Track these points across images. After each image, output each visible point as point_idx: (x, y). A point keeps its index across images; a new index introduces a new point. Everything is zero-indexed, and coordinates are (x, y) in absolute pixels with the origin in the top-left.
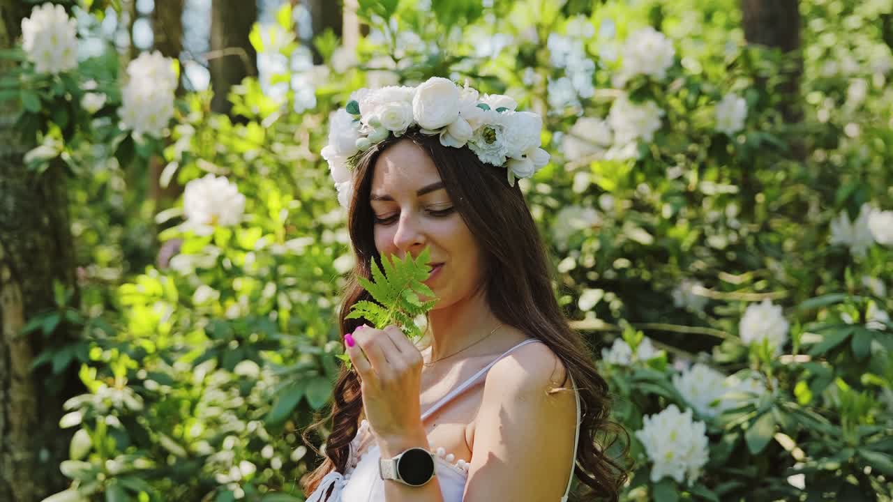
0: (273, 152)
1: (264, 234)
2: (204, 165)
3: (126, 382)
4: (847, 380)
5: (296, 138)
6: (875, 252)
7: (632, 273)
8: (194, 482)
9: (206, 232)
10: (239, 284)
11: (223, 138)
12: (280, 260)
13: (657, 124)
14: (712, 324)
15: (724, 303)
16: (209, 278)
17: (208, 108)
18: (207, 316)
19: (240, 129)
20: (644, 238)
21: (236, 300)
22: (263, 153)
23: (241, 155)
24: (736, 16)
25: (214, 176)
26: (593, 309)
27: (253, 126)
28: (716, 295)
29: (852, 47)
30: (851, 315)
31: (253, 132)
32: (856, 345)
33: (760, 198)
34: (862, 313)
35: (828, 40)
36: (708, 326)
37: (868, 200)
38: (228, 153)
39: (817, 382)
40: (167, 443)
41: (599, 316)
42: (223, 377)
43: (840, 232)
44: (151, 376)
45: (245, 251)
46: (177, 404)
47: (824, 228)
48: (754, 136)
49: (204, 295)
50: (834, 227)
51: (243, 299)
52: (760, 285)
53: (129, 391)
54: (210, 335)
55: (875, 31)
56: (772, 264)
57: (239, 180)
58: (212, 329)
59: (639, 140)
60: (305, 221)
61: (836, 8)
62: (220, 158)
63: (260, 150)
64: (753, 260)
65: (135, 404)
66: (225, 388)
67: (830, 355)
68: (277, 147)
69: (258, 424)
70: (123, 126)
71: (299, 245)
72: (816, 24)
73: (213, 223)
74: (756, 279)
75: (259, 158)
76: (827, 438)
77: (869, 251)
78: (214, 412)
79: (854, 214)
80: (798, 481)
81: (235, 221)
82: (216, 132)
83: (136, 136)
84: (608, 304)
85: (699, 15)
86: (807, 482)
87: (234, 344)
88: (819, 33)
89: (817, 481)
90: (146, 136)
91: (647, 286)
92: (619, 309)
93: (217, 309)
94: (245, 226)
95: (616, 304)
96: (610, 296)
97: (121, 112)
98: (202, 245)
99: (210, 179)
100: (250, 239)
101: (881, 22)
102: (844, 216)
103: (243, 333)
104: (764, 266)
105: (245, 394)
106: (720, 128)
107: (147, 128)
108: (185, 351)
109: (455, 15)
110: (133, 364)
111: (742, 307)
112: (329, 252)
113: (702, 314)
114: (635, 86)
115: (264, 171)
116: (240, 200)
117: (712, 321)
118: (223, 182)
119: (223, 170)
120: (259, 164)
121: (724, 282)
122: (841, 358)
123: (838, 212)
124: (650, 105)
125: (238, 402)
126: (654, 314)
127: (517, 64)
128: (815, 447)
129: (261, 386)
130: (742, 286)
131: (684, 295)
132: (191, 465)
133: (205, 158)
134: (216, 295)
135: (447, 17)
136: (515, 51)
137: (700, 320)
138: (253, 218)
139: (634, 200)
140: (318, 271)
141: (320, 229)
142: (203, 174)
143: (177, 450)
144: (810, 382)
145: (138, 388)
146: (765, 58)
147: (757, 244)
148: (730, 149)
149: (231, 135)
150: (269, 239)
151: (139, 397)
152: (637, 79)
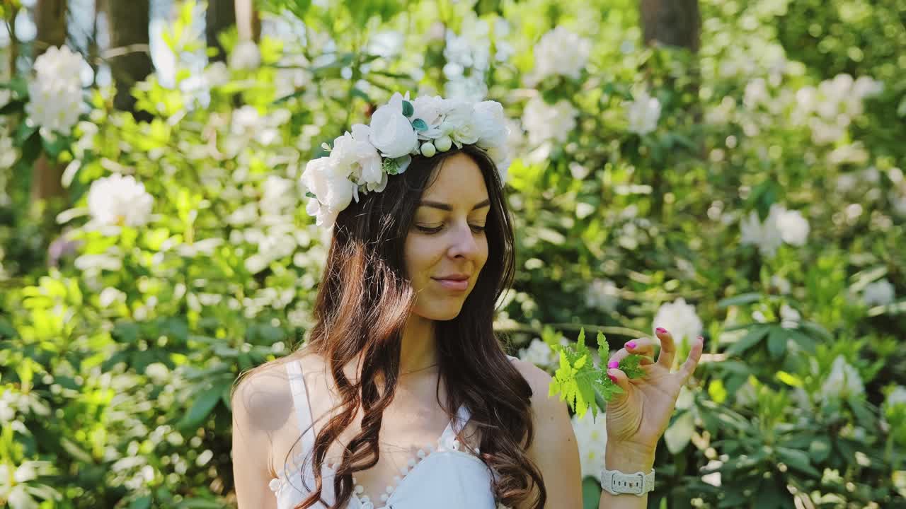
0: (180, 151)
1: (171, 234)
2: (108, 164)
3: (32, 387)
4: (763, 379)
5: (203, 137)
6: (784, 252)
7: (545, 274)
8: (101, 490)
9: (113, 232)
10: (144, 285)
11: (127, 136)
12: (189, 261)
13: (571, 124)
14: (626, 325)
15: (636, 303)
16: (114, 280)
17: (111, 105)
18: (113, 319)
19: (144, 126)
20: (556, 239)
21: (143, 302)
22: (168, 151)
23: (146, 153)
24: (633, 15)
25: (120, 175)
26: (505, 310)
27: (157, 124)
28: (628, 295)
29: (746, 48)
30: (764, 314)
31: (157, 130)
32: (773, 345)
33: (669, 198)
34: (777, 312)
35: (723, 39)
36: (621, 326)
37: (777, 201)
38: (133, 152)
39: (731, 381)
40: (71, 448)
41: (511, 317)
42: (130, 381)
43: (751, 231)
44: (57, 380)
45: (152, 252)
46: (82, 408)
47: (734, 228)
48: (665, 138)
49: (109, 297)
50: (744, 228)
51: (152, 301)
52: (671, 285)
53: (35, 395)
54: (116, 338)
55: (770, 32)
56: (682, 264)
57: (144, 179)
58: (118, 332)
59: (554, 141)
60: (211, 221)
61: (731, 8)
62: (123, 156)
63: (166, 148)
64: (663, 259)
65: (41, 409)
66: (131, 392)
67: (746, 354)
68: (184, 146)
69: (167, 428)
70: (30, 123)
71: (207, 246)
72: (710, 24)
73: (119, 224)
74: (667, 279)
75: (163, 156)
76: (742, 436)
77: (777, 250)
78: (119, 416)
79: (764, 214)
80: (714, 480)
81: (142, 221)
82: (119, 129)
83: (44, 133)
84: (520, 304)
85: (596, 13)
86: (723, 481)
87: (143, 346)
88: (714, 33)
89: (734, 479)
90: (55, 132)
91: (557, 286)
92: (531, 310)
93: (122, 310)
94: (150, 226)
95: (528, 304)
96: (522, 296)
97: (28, 108)
98: (108, 245)
99: (115, 179)
100: (157, 239)
101: (776, 22)
102: (754, 216)
103: (153, 335)
104: (674, 266)
105: (153, 397)
106: (633, 129)
107: (56, 124)
108: (91, 353)
109: (369, 13)
110: (39, 368)
111: (654, 307)
112: (240, 252)
113: (615, 315)
114: (549, 86)
115: (171, 170)
116: (148, 200)
117: (625, 320)
118: (130, 180)
119: (129, 169)
120: (165, 162)
121: (635, 282)
122: (756, 358)
123: (747, 213)
124: (564, 104)
125: (146, 406)
126: (566, 313)
127: (426, 61)
128: (731, 445)
129: (169, 389)
130: (653, 285)
131: (596, 296)
132: (96, 471)
133: (109, 157)
134: (123, 296)
135: (361, 15)
136: (423, 49)
137: (613, 320)
138: (159, 218)
139: (544, 200)
140: (229, 272)
141: (228, 230)
142: (107, 174)
143: (85, 456)
144: (725, 381)
145: (44, 393)
146: (674, 58)
147: (667, 243)
148: (642, 150)
149: (137, 133)
150: (177, 239)
151: (46, 402)
152: (550, 78)
